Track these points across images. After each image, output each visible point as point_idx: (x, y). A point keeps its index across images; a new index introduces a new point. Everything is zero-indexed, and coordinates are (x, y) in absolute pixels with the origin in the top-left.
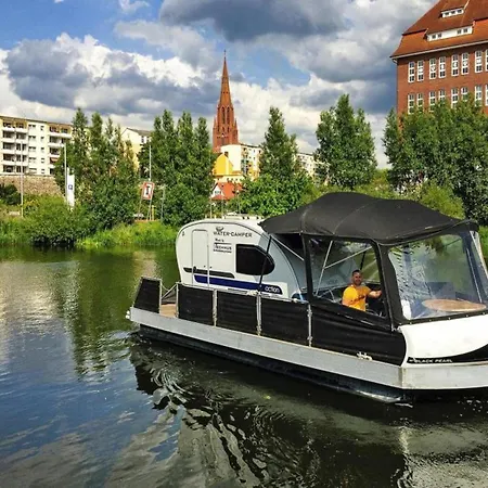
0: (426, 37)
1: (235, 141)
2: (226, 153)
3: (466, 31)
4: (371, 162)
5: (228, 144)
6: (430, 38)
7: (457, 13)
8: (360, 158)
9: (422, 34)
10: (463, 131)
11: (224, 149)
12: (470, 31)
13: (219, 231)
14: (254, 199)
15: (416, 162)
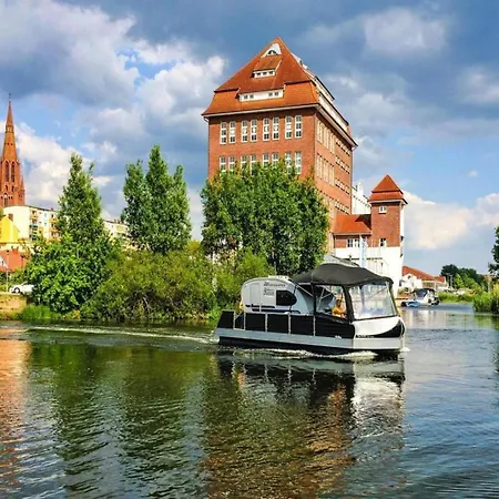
0: (238, 97)
1: (21, 203)
2: (11, 217)
3: (276, 94)
4: (185, 227)
5: (13, 204)
6: (242, 98)
7: (268, 74)
8: (172, 220)
9: (234, 94)
10: (277, 197)
11: (7, 211)
12: (281, 94)
13: (266, 284)
14: (50, 265)
15: (232, 228)
